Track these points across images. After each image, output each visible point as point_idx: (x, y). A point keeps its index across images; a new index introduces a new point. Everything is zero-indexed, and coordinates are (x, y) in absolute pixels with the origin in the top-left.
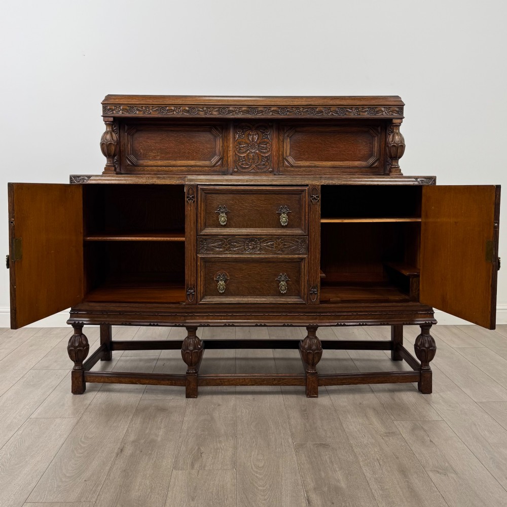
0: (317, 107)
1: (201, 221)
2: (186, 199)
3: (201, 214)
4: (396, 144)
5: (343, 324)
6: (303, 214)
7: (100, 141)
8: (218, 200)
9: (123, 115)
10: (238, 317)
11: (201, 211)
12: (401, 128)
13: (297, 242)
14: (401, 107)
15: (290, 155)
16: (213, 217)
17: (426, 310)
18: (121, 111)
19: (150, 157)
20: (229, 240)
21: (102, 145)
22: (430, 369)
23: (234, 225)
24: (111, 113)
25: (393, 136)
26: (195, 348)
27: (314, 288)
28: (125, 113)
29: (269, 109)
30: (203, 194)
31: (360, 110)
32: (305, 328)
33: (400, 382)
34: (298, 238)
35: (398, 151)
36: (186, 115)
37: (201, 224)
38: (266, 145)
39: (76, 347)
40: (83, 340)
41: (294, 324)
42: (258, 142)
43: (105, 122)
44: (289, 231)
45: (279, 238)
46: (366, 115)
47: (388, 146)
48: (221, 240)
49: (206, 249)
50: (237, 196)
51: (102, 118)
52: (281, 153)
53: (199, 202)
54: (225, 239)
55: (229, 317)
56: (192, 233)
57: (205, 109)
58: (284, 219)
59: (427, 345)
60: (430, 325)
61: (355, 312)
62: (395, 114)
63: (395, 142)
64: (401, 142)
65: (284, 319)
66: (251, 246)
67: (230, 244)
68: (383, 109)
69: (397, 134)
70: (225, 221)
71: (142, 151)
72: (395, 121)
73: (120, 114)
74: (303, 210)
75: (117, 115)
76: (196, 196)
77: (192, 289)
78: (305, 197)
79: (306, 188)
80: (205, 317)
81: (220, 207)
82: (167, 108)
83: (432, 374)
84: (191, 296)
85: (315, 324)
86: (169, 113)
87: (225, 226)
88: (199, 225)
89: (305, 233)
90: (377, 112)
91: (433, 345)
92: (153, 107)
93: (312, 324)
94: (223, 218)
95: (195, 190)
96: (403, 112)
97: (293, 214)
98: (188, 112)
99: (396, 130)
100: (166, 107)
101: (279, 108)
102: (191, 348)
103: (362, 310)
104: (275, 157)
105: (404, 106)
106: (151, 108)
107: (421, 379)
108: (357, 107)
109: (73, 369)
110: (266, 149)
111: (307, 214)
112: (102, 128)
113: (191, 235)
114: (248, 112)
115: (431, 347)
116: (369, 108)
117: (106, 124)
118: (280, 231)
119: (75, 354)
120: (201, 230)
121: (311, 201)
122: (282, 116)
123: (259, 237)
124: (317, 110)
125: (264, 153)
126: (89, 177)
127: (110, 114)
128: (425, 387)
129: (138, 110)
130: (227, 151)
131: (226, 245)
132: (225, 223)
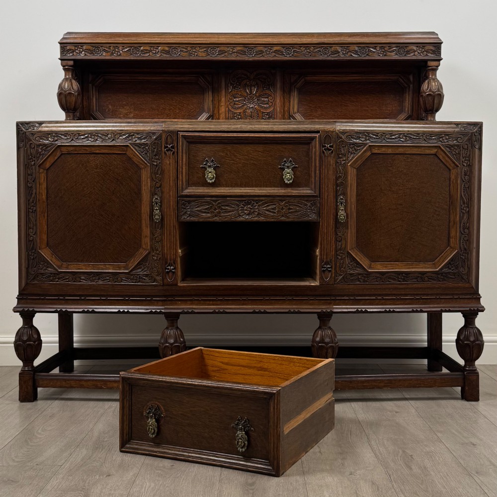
0: (331, 46)
1: (183, 177)
2: (163, 149)
3: (182, 169)
4: (433, 92)
5: (364, 310)
6: (313, 169)
7: (56, 91)
8: (204, 151)
9: (86, 58)
10: (230, 302)
11: (182, 165)
12: (438, 73)
13: (306, 205)
14: (437, 45)
15: (298, 112)
16: (197, 173)
17: (471, 294)
18: (83, 52)
19: (120, 114)
20: (219, 203)
21: (60, 95)
22: (476, 370)
23: (224, 183)
24: (71, 54)
25: (428, 83)
26: (176, 341)
27: (327, 263)
28: (89, 55)
29: (271, 49)
30: (185, 142)
31: (386, 49)
32: (316, 315)
33: (439, 387)
34: (307, 201)
35: (435, 101)
36: (166, 57)
37: (182, 181)
38: (268, 98)
39: (24, 342)
40: (33, 334)
41: (302, 311)
42: (258, 95)
43: (63, 66)
44: (295, 192)
45: (282, 201)
46: (393, 56)
47: (422, 96)
48: (209, 203)
49: (190, 215)
50: (229, 147)
51: (60, 61)
52: (286, 109)
53: (180, 154)
54: (213, 201)
55: (219, 302)
56: (171, 194)
57: (189, 49)
58: (288, 175)
59: (472, 339)
60: (475, 314)
61: (380, 295)
62: (430, 55)
63: (430, 90)
64: (439, 90)
65: (289, 304)
66: (246, 210)
67: (219, 207)
68: (415, 48)
69: (434, 79)
70: (213, 178)
71: (110, 107)
72: (431, 64)
73: (82, 56)
74: (313, 164)
75: (79, 57)
76: (176, 145)
77: (172, 265)
78: (315, 147)
79: (317, 135)
80: (189, 302)
81: (207, 161)
82: (142, 48)
83: (478, 376)
84: (170, 274)
85: (329, 310)
86: (144, 55)
87: (213, 185)
88: (180, 183)
89: (315, 193)
90: (408, 52)
91: (480, 338)
92: (123, 46)
93: (324, 310)
94: (210, 175)
95: (175, 138)
96: (440, 52)
97: (299, 169)
98: (168, 52)
99: (432, 76)
100: (140, 47)
101: (284, 47)
102: (172, 341)
103: (389, 293)
104: (278, 114)
105: (442, 45)
106: (120, 48)
107: (464, 383)
108: (382, 45)
109: (22, 370)
110: (268, 104)
111: (318, 168)
112: (60, 74)
113: (170, 196)
114: (243, 53)
115: (478, 341)
116: (397, 47)
117: (64, 69)
118: (283, 191)
119: (24, 351)
120: (183, 190)
121: (323, 152)
122: (288, 58)
123: (257, 198)
124: (333, 49)
125: (266, 108)
126: (41, 123)
127: (69, 56)
128: (471, 393)
129: (104, 50)
130: (219, 107)
131: (215, 209)
132: (213, 181)
